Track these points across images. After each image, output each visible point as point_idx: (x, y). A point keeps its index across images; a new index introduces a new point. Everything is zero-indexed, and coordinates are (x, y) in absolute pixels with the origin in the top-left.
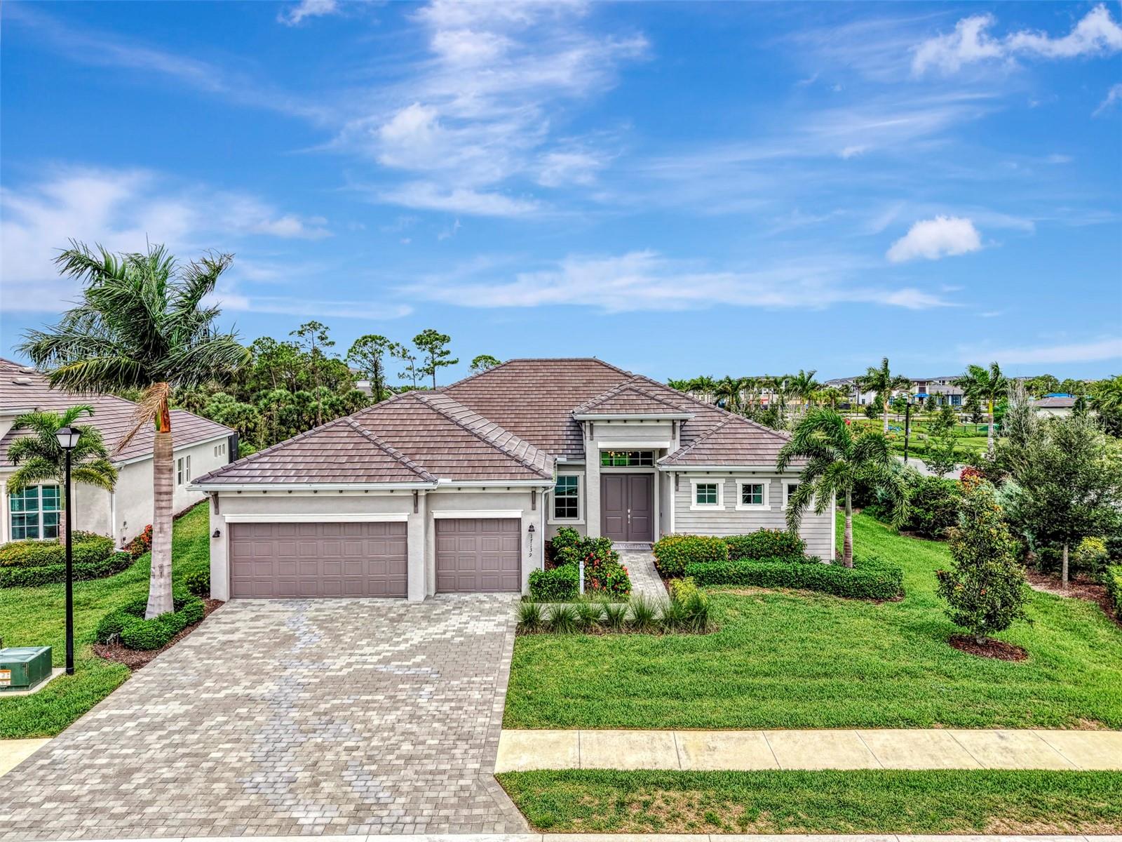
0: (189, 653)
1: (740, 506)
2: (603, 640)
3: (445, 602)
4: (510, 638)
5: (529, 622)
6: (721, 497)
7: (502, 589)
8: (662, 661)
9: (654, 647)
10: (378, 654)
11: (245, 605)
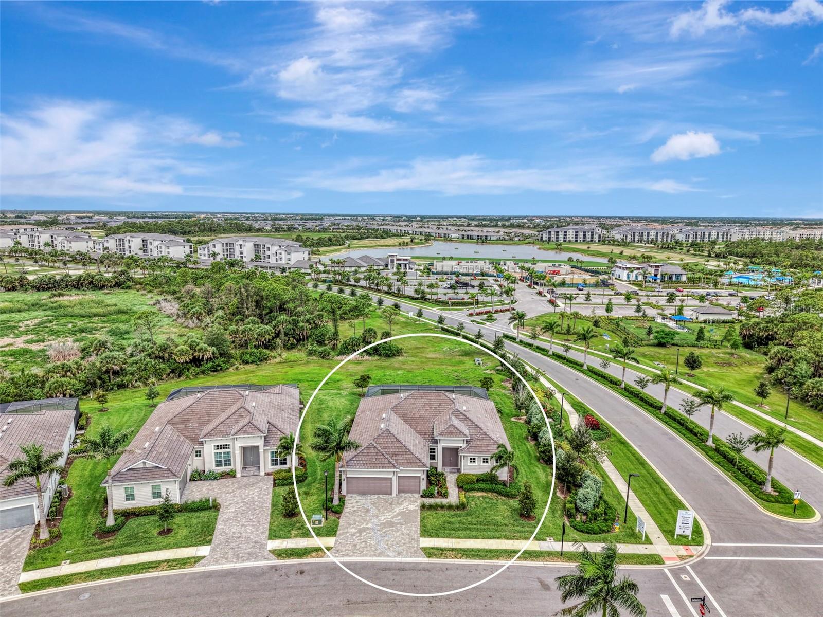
0: (347, 514)
1: (482, 464)
2: (441, 512)
3: (402, 497)
4: (419, 511)
5: (423, 507)
6: (476, 462)
7: (415, 493)
8: (453, 520)
9: (452, 516)
10: (390, 515)
11: (352, 497)
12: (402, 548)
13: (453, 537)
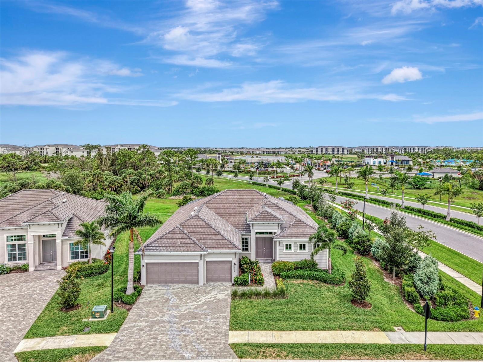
0: (141, 305)
1: (299, 251)
2: (256, 301)
3: (210, 286)
4: (229, 300)
5: (235, 295)
6: (293, 248)
7: (225, 281)
8: (271, 309)
9: (269, 304)
10: (193, 306)
11: (151, 287)
12: (203, 345)
13: (272, 330)
